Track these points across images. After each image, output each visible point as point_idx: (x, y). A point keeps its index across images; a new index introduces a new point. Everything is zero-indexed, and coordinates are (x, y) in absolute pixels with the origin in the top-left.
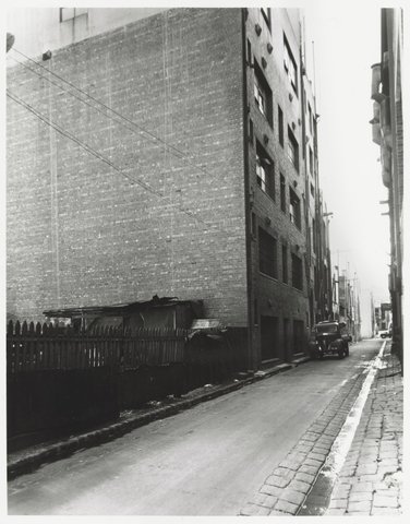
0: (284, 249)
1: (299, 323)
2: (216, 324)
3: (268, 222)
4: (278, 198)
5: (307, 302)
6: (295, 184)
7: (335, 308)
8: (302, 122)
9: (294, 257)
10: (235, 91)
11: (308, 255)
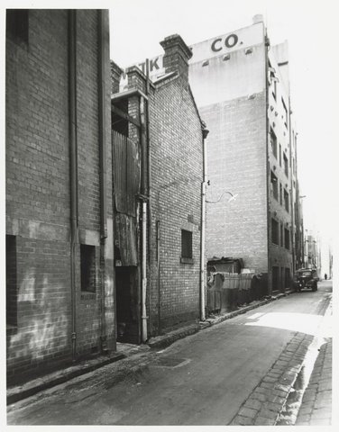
0: (282, 226)
1: (288, 270)
2: (253, 271)
3: (275, 214)
4: (279, 199)
5: (291, 256)
6: (286, 186)
7: (306, 259)
8: (290, 146)
9: (286, 230)
10: (262, 148)
11: (292, 227)
